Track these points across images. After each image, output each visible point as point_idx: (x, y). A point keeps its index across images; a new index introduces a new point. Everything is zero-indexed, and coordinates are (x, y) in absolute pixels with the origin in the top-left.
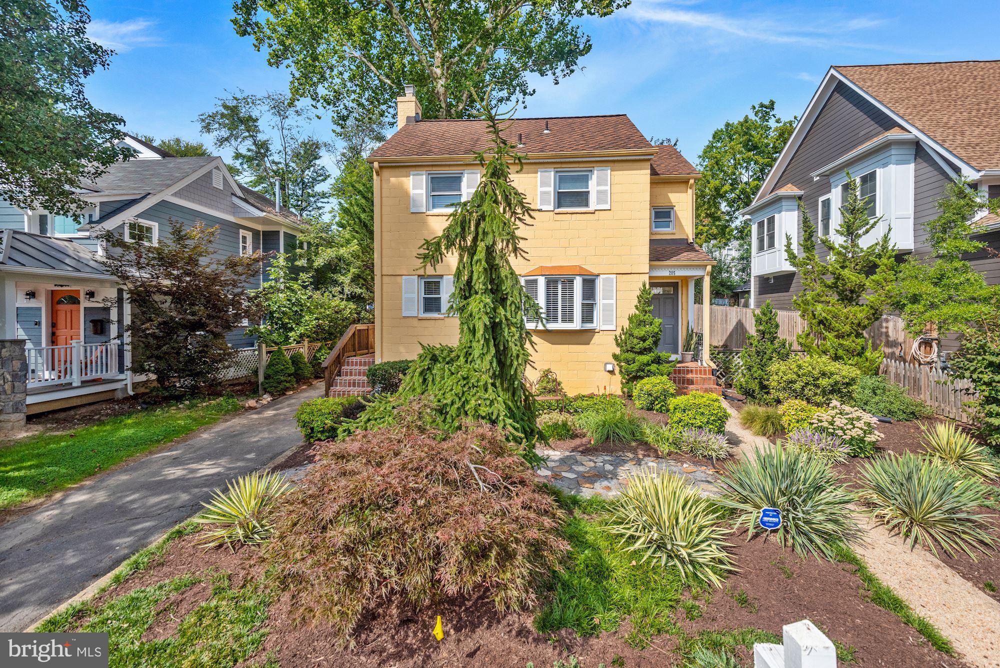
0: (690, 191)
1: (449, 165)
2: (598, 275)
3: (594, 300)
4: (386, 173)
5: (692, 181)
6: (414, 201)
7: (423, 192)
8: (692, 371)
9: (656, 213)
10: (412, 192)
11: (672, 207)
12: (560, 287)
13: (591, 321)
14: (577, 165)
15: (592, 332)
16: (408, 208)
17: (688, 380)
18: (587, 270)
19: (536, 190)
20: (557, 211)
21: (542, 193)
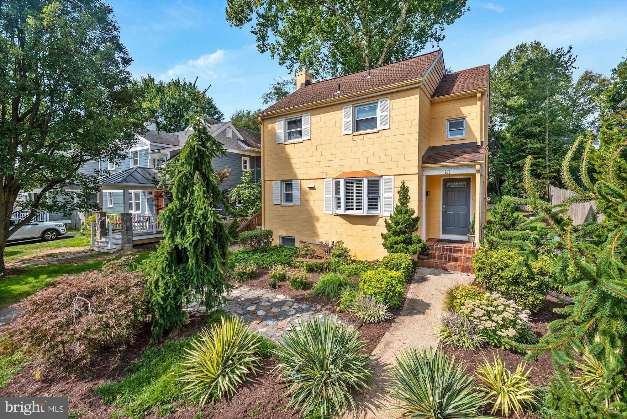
0: (479, 103)
1: (295, 113)
2: (381, 177)
3: (378, 194)
4: (266, 122)
5: (479, 95)
6: (279, 136)
7: (282, 131)
8: (461, 251)
9: (450, 124)
10: (278, 131)
11: (464, 118)
12: (355, 185)
13: (376, 209)
14: (367, 100)
15: (377, 217)
16: (276, 141)
17: (453, 258)
18: (373, 173)
19: (341, 121)
20: (355, 133)
21: (345, 123)
